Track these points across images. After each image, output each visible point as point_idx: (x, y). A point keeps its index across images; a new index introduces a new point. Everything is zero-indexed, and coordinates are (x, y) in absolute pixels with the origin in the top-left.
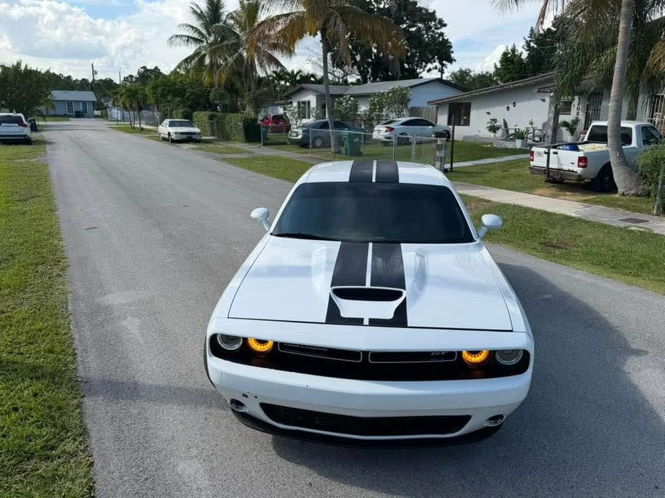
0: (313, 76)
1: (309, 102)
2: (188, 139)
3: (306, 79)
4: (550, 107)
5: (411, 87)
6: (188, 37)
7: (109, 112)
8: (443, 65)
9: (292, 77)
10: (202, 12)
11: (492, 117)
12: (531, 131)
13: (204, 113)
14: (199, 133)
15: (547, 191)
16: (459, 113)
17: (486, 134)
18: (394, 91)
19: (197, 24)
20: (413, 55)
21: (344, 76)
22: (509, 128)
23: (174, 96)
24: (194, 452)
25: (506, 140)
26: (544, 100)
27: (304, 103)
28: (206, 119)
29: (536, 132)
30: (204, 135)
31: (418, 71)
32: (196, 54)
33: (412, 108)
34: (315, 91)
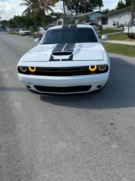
0: (62, 13)
1: (61, 21)
2: (27, 34)
3: (60, 14)
4: (131, 17)
5: (90, 14)
6: (25, 4)
7: (6, 29)
8: (100, 7)
9: (56, 14)
11: (114, 21)
12: (125, 24)
13: (31, 26)
14: (30, 32)
15: (128, 40)
16: (105, 21)
17: (112, 26)
18: (85, 16)
20: (91, 5)
21: (72, 13)
22: (119, 24)
23: (23, 22)
24: (19, 101)
25: (118, 28)
26: (129, 15)
27: (60, 21)
28: (32, 28)
29: (127, 25)
30: (32, 33)
31: (93, 10)
32: (28, 9)
33: (91, 20)
34: (63, 17)
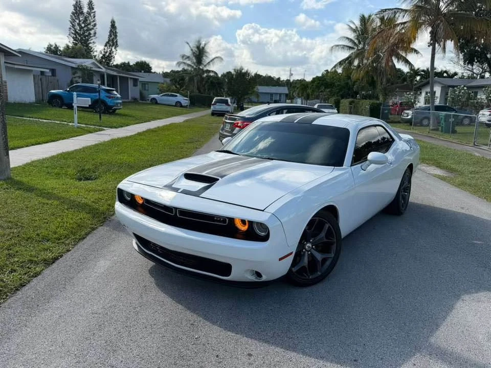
0: (446, 72)
3: (439, 74)
6: (344, 46)
10: (357, 27)
13: (347, 100)
19: (352, 36)
21: (482, 72)
23: (326, 88)
32: (348, 58)
34: (440, 83)
